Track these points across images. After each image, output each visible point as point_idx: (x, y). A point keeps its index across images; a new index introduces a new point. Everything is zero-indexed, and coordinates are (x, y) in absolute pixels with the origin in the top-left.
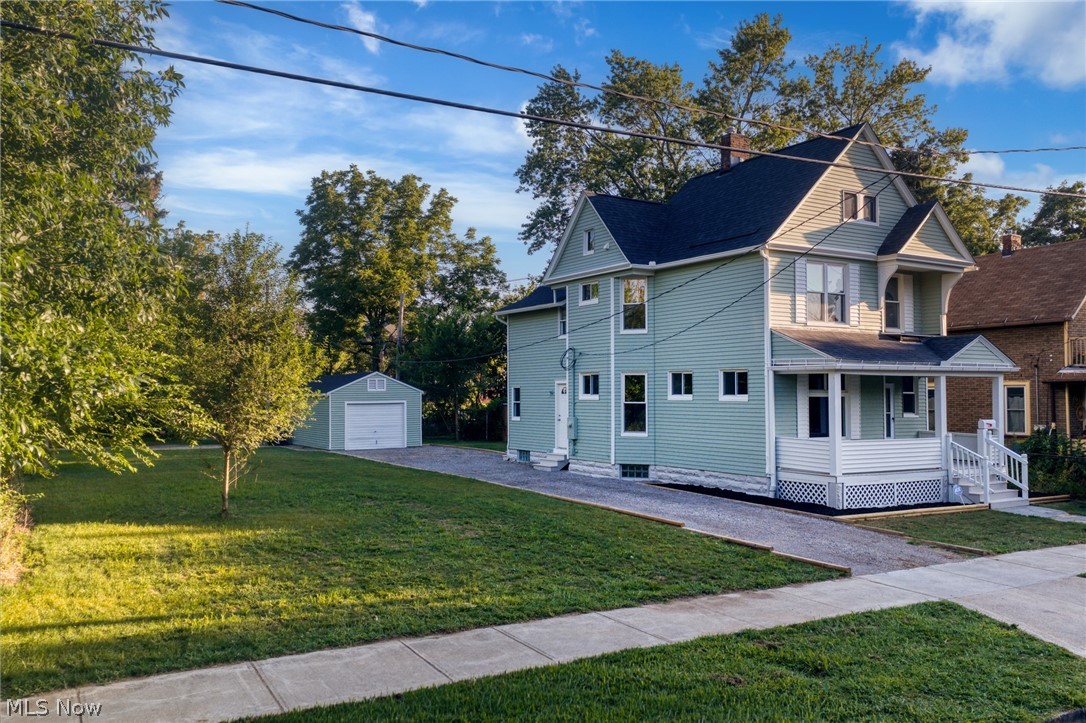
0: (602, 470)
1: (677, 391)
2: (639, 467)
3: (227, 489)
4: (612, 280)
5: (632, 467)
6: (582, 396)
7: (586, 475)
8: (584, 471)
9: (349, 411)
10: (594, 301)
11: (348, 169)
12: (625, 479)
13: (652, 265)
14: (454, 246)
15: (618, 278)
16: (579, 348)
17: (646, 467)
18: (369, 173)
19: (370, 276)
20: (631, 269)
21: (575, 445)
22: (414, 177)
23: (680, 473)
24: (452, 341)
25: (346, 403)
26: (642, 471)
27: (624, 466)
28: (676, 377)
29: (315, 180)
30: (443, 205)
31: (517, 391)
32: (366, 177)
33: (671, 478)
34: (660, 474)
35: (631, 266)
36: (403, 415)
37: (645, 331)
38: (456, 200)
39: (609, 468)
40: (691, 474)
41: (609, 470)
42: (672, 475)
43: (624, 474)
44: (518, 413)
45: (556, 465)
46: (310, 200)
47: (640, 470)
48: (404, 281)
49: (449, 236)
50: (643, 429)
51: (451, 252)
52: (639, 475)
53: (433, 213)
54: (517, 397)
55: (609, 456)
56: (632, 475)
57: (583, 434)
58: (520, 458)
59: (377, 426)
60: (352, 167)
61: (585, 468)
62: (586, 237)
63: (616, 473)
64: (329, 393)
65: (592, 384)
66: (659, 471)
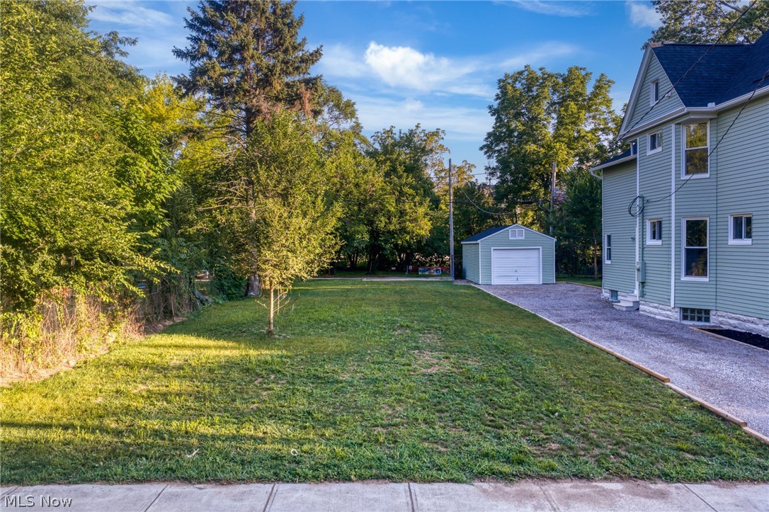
0: (664, 312)
1: (738, 235)
2: (700, 311)
3: (272, 315)
4: (673, 126)
5: (693, 310)
6: (650, 242)
7: (652, 316)
8: (651, 313)
9: (495, 255)
10: (659, 149)
11: (524, 69)
12: (685, 322)
13: (712, 106)
14: (614, 120)
15: (679, 124)
16: (648, 196)
17: (707, 312)
18: (541, 69)
19: (534, 150)
20: (688, 113)
21: (643, 287)
22: (577, 68)
23: (738, 319)
24: (587, 197)
25: (493, 248)
26: (703, 315)
27: (685, 310)
28: (737, 221)
29: (500, 81)
30: (602, 87)
31: (609, 237)
32: (539, 74)
33: (730, 325)
34: (721, 319)
35: (686, 110)
36: (539, 257)
37: (707, 175)
38: (614, 83)
39: (670, 311)
40: (749, 321)
41: (668, 312)
42: (732, 322)
43: (685, 318)
44: (609, 258)
45: (631, 305)
46: (498, 97)
47: (703, 314)
48: (562, 151)
49: (610, 112)
50: (704, 273)
51: (611, 125)
52: (700, 319)
53: (595, 95)
54: (609, 244)
55: (669, 299)
56: (692, 319)
57: (649, 278)
58: (612, 297)
59: (517, 267)
60: (526, 67)
61: (651, 309)
62: (653, 88)
63: (675, 316)
64: (479, 241)
65: (657, 232)
66: (721, 316)
